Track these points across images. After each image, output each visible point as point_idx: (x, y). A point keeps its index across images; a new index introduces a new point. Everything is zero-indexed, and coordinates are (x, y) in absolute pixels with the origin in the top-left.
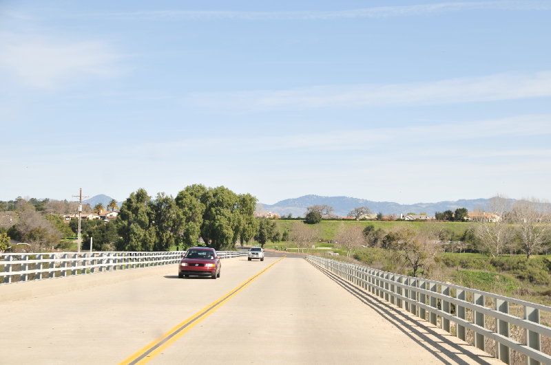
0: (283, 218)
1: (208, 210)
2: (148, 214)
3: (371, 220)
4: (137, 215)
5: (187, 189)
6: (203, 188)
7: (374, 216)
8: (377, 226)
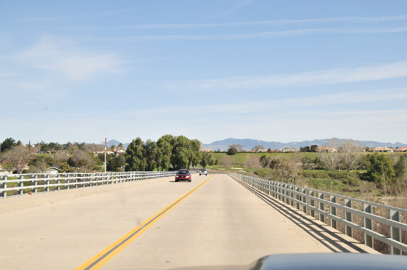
0: (215, 152)
1: (175, 148)
2: (142, 151)
3: (264, 152)
4: (136, 152)
5: (163, 137)
6: (172, 137)
7: (266, 150)
8: (267, 155)
